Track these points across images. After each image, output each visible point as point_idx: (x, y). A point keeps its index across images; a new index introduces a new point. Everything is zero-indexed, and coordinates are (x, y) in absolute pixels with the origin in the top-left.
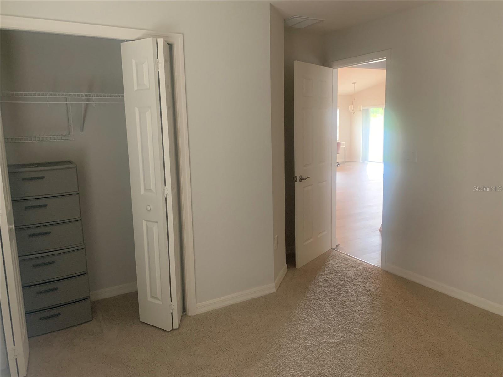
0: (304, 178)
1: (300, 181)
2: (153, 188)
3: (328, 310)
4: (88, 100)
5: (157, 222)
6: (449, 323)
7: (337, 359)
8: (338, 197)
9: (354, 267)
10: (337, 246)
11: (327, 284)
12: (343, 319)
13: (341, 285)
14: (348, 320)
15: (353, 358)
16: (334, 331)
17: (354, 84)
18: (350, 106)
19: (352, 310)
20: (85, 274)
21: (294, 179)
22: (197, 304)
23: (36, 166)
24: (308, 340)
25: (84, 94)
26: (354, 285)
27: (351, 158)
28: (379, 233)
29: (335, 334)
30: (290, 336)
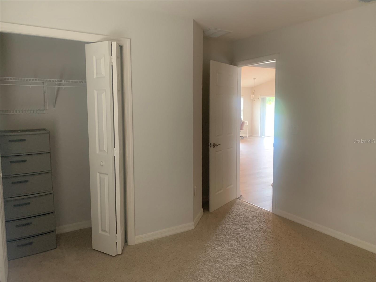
0: (216, 145)
1: (213, 147)
2: (105, 149)
3: (232, 242)
4: (60, 84)
5: (107, 174)
6: (320, 252)
7: (238, 277)
8: (241, 161)
9: (253, 211)
10: (241, 196)
11: (231, 224)
12: (244, 248)
13: (243, 224)
14: (247, 249)
15: (250, 276)
16: (236, 257)
17: (254, 80)
18: (251, 95)
19: (250, 242)
20: (53, 212)
21: (209, 145)
22: (136, 237)
23: (20, 131)
24: (217, 263)
25: (57, 80)
26: (252, 224)
27: (253, 133)
28: (271, 187)
29: (237, 259)
30: (204, 261)
